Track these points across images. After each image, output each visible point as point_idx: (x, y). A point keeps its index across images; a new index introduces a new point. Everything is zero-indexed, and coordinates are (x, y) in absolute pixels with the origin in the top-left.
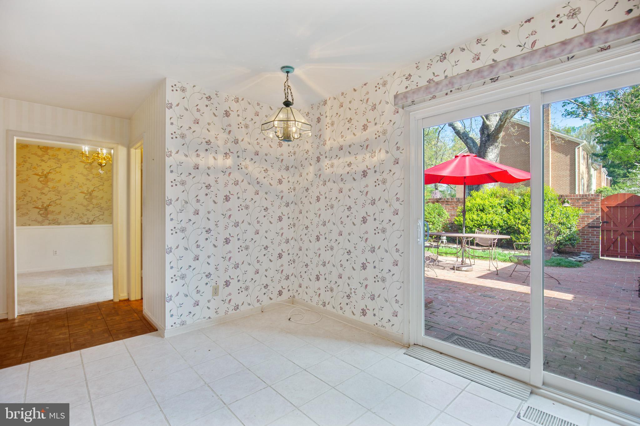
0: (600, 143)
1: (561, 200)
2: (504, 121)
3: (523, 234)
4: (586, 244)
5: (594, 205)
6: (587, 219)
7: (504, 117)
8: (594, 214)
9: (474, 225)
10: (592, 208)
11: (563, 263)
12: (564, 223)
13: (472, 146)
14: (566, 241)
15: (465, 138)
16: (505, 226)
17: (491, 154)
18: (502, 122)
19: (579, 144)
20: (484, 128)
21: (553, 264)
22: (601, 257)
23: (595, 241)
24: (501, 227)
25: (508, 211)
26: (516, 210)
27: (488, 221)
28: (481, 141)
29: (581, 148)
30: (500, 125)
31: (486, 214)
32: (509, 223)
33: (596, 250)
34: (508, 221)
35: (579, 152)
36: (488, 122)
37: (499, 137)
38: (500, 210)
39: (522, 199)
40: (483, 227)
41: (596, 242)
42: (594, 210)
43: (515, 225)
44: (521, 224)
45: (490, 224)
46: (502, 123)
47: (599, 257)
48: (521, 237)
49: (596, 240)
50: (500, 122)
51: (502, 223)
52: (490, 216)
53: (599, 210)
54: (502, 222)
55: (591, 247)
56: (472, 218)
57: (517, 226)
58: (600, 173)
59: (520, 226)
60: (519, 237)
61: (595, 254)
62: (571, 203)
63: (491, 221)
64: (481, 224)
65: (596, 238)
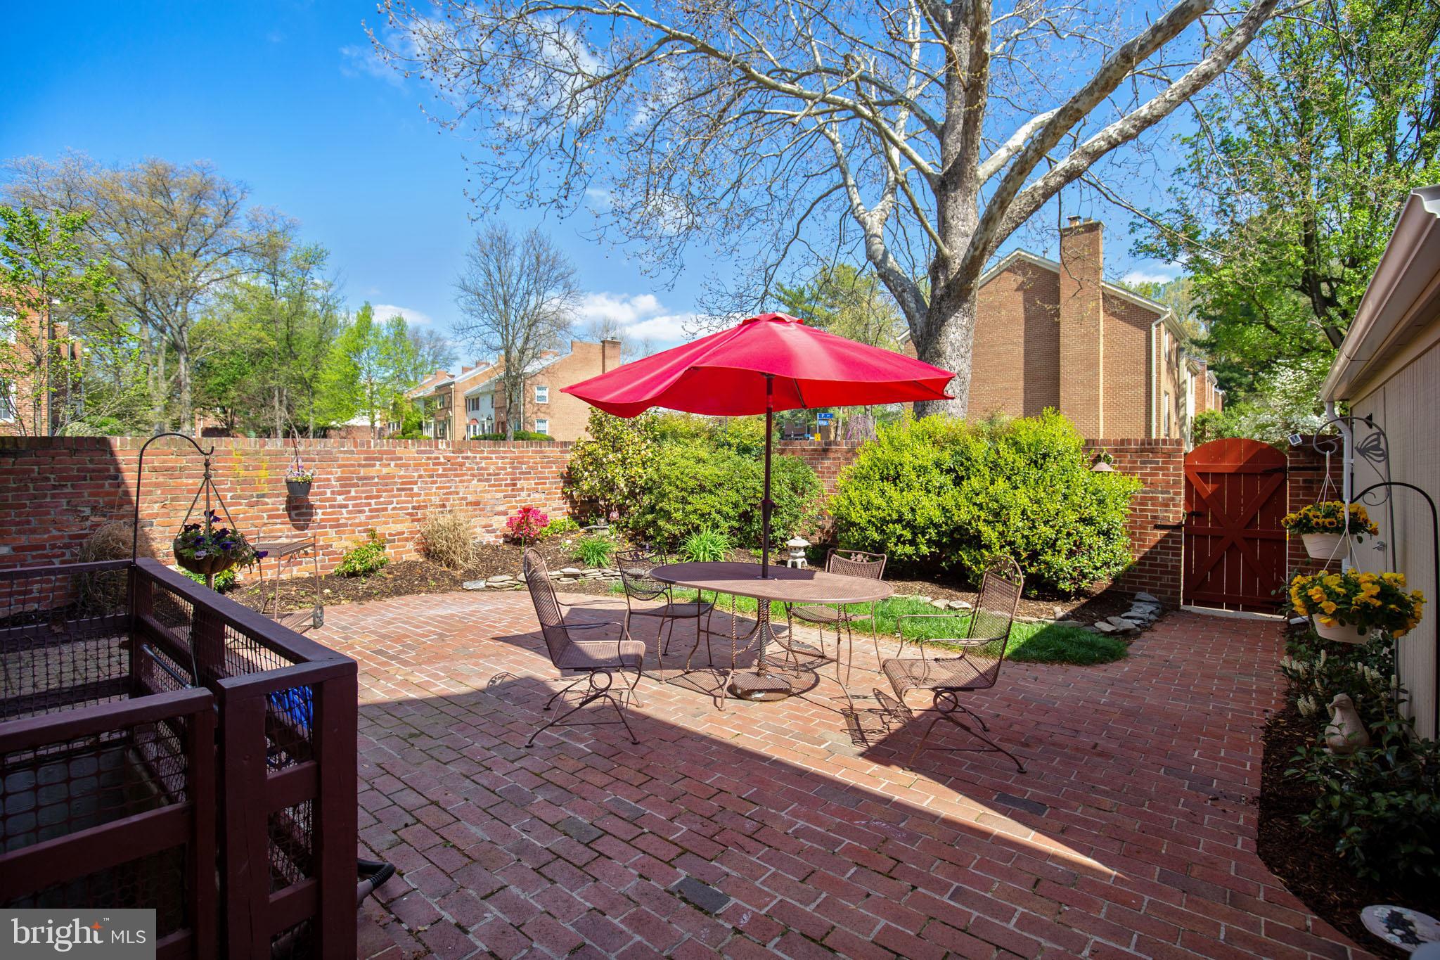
0: (1206, 319)
1: (1092, 452)
2: (981, 247)
3: (988, 547)
4: (1148, 571)
5: (1168, 469)
6: (1153, 505)
7: (981, 239)
8: (1169, 493)
9: (869, 521)
10: (1163, 475)
11: (1071, 651)
12: (1091, 518)
13: (914, 310)
14: (1096, 568)
15: (899, 289)
16: (946, 524)
17: (954, 329)
18: (976, 249)
19: (1158, 316)
20: (940, 264)
21: (1044, 654)
22: (1183, 607)
23: (1170, 564)
24: (936, 526)
25: (958, 481)
26: (975, 482)
27: (905, 510)
28: (933, 296)
29: (1163, 327)
30: (973, 257)
31: (902, 491)
32: (956, 518)
33: (1171, 586)
34: (955, 511)
35: (1158, 334)
36: (946, 251)
37: (971, 289)
38: (937, 478)
39: (992, 451)
40: (891, 526)
41: (1172, 566)
42: (1168, 482)
43: (970, 523)
44: (985, 521)
45: (908, 516)
46: (977, 253)
47: (1177, 608)
48: (982, 556)
49: (1171, 560)
50: (972, 250)
51: (937, 516)
52: (909, 496)
53: (1179, 482)
54: (938, 513)
55: (1160, 579)
56: (868, 503)
57: (974, 524)
58: (1203, 381)
59: (982, 527)
60: (979, 557)
61: (1169, 599)
62: (1115, 462)
63: (913, 510)
64: (888, 518)
65: (1173, 555)
